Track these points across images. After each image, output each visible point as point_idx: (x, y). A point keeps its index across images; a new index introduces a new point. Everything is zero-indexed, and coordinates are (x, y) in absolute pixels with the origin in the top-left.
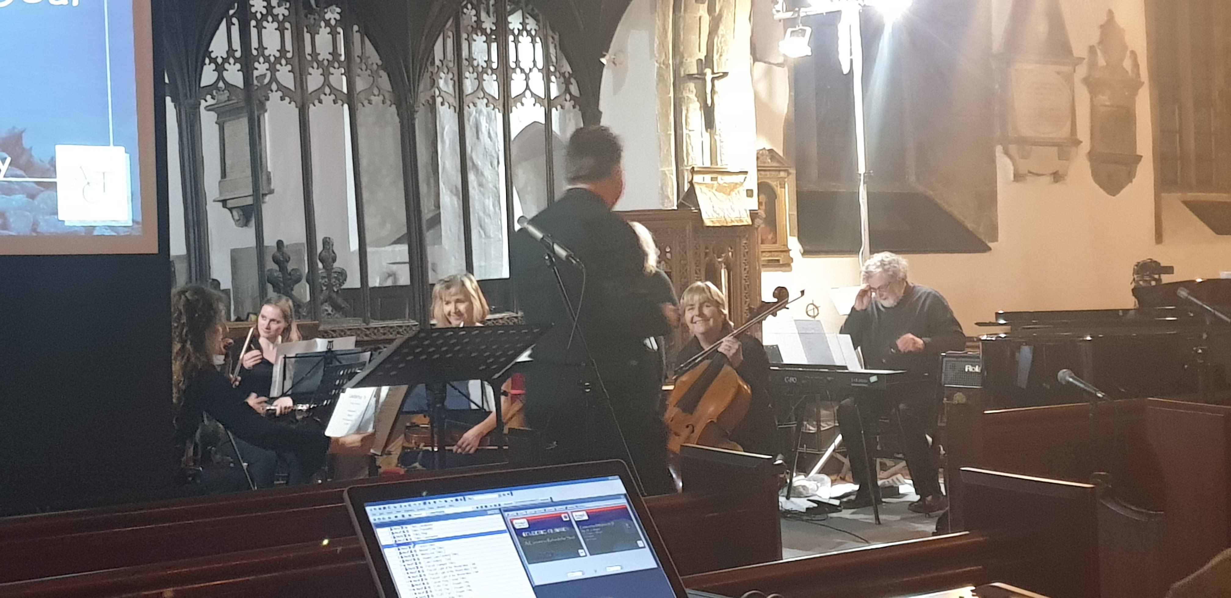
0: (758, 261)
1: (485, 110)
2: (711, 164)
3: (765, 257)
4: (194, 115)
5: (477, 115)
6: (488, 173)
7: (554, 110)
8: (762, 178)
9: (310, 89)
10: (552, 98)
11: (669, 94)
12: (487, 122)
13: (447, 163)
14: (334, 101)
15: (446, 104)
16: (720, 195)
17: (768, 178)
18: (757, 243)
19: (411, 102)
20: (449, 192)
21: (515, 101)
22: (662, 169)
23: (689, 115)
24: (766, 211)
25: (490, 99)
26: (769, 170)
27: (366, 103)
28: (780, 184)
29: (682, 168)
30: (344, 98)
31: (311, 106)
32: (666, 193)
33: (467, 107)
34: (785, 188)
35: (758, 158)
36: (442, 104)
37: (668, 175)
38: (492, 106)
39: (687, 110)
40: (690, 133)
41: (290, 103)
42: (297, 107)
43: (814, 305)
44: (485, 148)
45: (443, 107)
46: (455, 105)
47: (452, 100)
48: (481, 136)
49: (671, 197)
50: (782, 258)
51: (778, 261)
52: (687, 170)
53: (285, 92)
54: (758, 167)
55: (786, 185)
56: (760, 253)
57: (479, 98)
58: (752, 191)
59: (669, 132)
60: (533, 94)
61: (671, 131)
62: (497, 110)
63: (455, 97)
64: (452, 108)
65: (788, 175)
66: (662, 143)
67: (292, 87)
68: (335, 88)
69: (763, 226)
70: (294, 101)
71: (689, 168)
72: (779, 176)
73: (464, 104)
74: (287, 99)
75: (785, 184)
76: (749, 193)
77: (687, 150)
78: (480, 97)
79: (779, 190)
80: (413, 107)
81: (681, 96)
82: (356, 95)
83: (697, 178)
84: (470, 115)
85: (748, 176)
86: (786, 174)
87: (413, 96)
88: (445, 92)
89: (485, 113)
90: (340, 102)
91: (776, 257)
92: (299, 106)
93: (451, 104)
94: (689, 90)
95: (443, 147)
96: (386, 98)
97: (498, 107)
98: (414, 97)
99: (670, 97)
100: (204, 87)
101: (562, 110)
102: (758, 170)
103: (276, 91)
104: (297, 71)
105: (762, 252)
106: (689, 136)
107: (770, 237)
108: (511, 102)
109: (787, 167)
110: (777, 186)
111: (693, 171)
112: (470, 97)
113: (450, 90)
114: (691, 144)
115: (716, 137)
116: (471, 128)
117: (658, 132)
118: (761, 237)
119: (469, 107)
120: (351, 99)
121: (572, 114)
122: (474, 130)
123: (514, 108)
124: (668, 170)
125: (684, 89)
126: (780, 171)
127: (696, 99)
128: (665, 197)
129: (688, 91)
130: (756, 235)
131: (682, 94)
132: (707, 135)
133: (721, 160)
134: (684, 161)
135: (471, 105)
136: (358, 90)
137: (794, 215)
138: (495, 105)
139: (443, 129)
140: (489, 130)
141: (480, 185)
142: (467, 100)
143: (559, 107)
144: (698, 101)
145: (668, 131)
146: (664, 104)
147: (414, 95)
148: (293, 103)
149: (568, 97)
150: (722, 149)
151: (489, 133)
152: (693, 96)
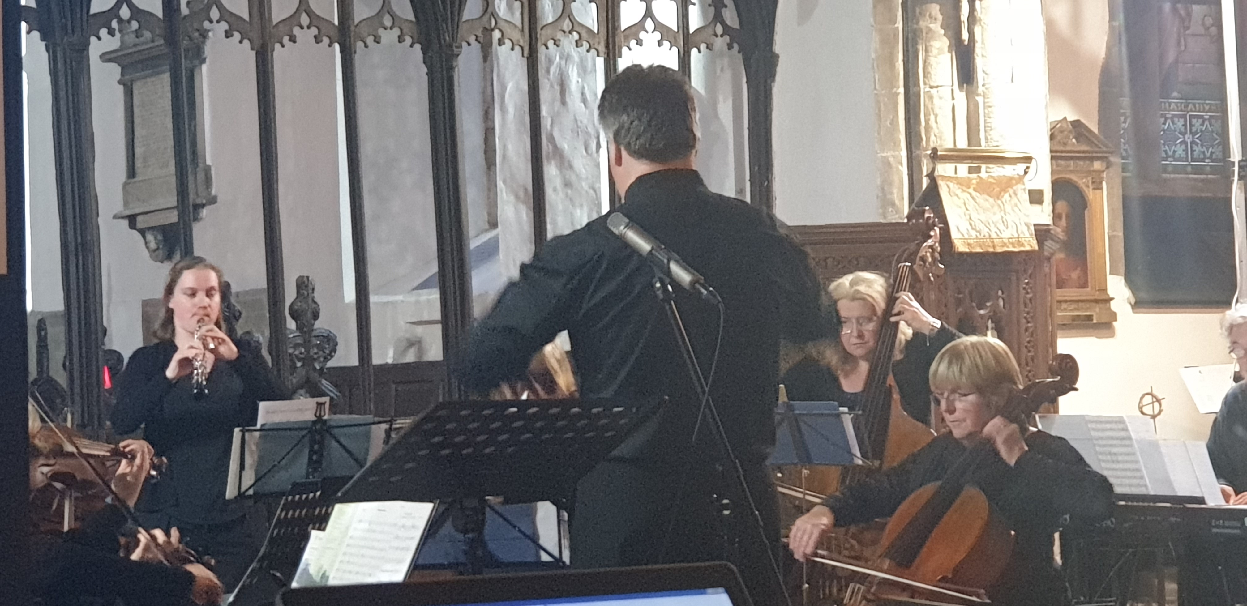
0: (1051, 315)
1: (575, 53)
2: (969, 145)
3: (1065, 310)
4: (79, 63)
5: (563, 62)
6: (580, 163)
7: (694, 51)
8: (1059, 172)
9: (275, 19)
10: (691, 31)
11: (895, 23)
12: (579, 75)
13: (510, 147)
14: (315, 37)
15: (508, 43)
16: (983, 200)
17: (1071, 172)
18: (1050, 285)
19: (447, 38)
20: (512, 198)
21: (627, 38)
22: (885, 154)
23: (932, 60)
24: (1067, 231)
25: (584, 35)
26: (1072, 158)
27: (370, 40)
28: (1093, 182)
29: (918, 152)
30: (334, 33)
31: (277, 46)
32: (889, 197)
33: (544, 47)
34: (1101, 189)
35: (1052, 137)
36: (501, 42)
37: (894, 165)
38: (586, 45)
39: (927, 51)
40: (934, 91)
41: (241, 42)
42: (252, 49)
43: (1153, 396)
44: (576, 120)
45: (503, 47)
46: (522, 43)
47: (516, 35)
48: (568, 100)
49: (897, 202)
50: (1095, 312)
51: (1090, 318)
52: (926, 155)
53: (233, 23)
54: (1051, 151)
55: (1104, 184)
56: (1055, 303)
57: (564, 32)
58: (1041, 192)
59: (895, 89)
60: (659, 27)
61: (899, 87)
62: (593, 51)
63: (522, 30)
64: (517, 48)
65: (1107, 168)
66: (882, 108)
67: (245, 14)
68: (318, 17)
69: (1061, 255)
70: (249, 39)
71: (929, 152)
72: (1092, 169)
73: (539, 44)
74: (237, 36)
75: (1101, 183)
76: (1036, 197)
77: (927, 121)
78: (567, 30)
79: (1090, 194)
80: (451, 46)
81: (915, 26)
82: (352, 28)
83: (944, 169)
84: (550, 61)
85: (1033, 165)
86: (1104, 164)
87: (450, 28)
88: (506, 21)
89: (576, 58)
90: (326, 40)
91: (1087, 309)
92: (256, 47)
93: (515, 42)
94: (930, 16)
95: (504, 119)
96: (405, 31)
97: (596, 46)
98: (453, 31)
99: (898, 28)
100: (95, 15)
101: (708, 50)
102: (1052, 158)
103: (218, 22)
105: (1060, 302)
106: (931, 98)
107: (1075, 275)
108: (620, 38)
109: (1106, 152)
110: (1088, 186)
111: (935, 157)
112: (548, 31)
113: (517, 19)
114: (933, 112)
115: (977, 98)
116: (552, 86)
117: (875, 89)
118: (1058, 275)
119: (547, 48)
120: (344, 34)
121: (726, 61)
122: (557, 88)
123: (625, 50)
124: (893, 156)
125: (920, 13)
126: (1092, 159)
127: (942, 32)
128: (886, 202)
129: (927, 17)
130: (1047, 270)
131: (917, 23)
132: (961, 97)
133: (986, 139)
134: (922, 139)
135: (550, 43)
136: (356, 21)
137: (1118, 236)
138: (591, 43)
139: (504, 88)
140: (583, 88)
141: (567, 184)
142: (542, 35)
143: (703, 47)
144: (945, 35)
145: (892, 88)
146: (887, 42)
147: (453, 27)
148: (246, 42)
149: (719, 29)
150: (988, 120)
151: (583, 94)
152: (937, 27)
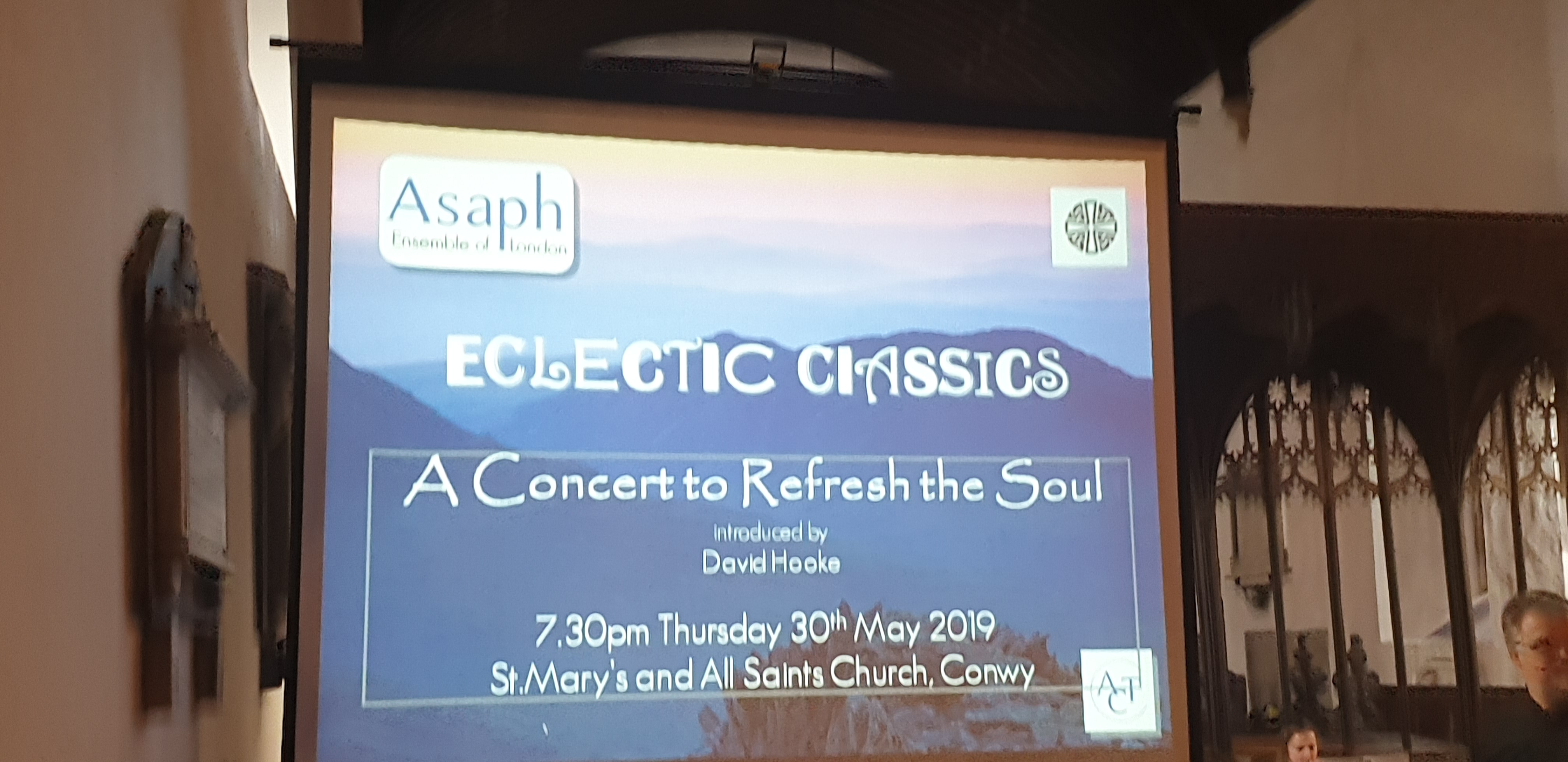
9: (1336, 484)
13: (1496, 546)
14: (1363, 494)
15: (1496, 491)
20: (1499, 581)
25: (1551, 484)
27: (1401, 493)
30: (1375, 490)
31: (1338, 500)
36: (1491, 491)
38: (1552, 488)
41: (1313, 499)
42: (1321, 504)
45: (1492, 494)
46: (1506, 491)
47: (1503, 485)
53: (1308, 486)
63: (1507, 483)
64: (1503, 495)
67: (1315, 481)
68: (1364, 480)
70: (1319, 497)
73: (1519, 492)
74: (1310, 494)
78: (1538, 481)
82: (1388, 486)
87: (1455, 485)
88: (1494, 476)
90: (1370, 495)
92: (1323, 502)
93: (1502, 491)
96: (1424, 486)
103: (1298, 486)
104: (1321, 463)
112: (1525, 482)
113: (1501, 474)
119: (1524, 492)
120: (1384, 491)
135: (1527, 490)
136: (1391, 481)
142: (1521, 485)
148: (1317, 499)
